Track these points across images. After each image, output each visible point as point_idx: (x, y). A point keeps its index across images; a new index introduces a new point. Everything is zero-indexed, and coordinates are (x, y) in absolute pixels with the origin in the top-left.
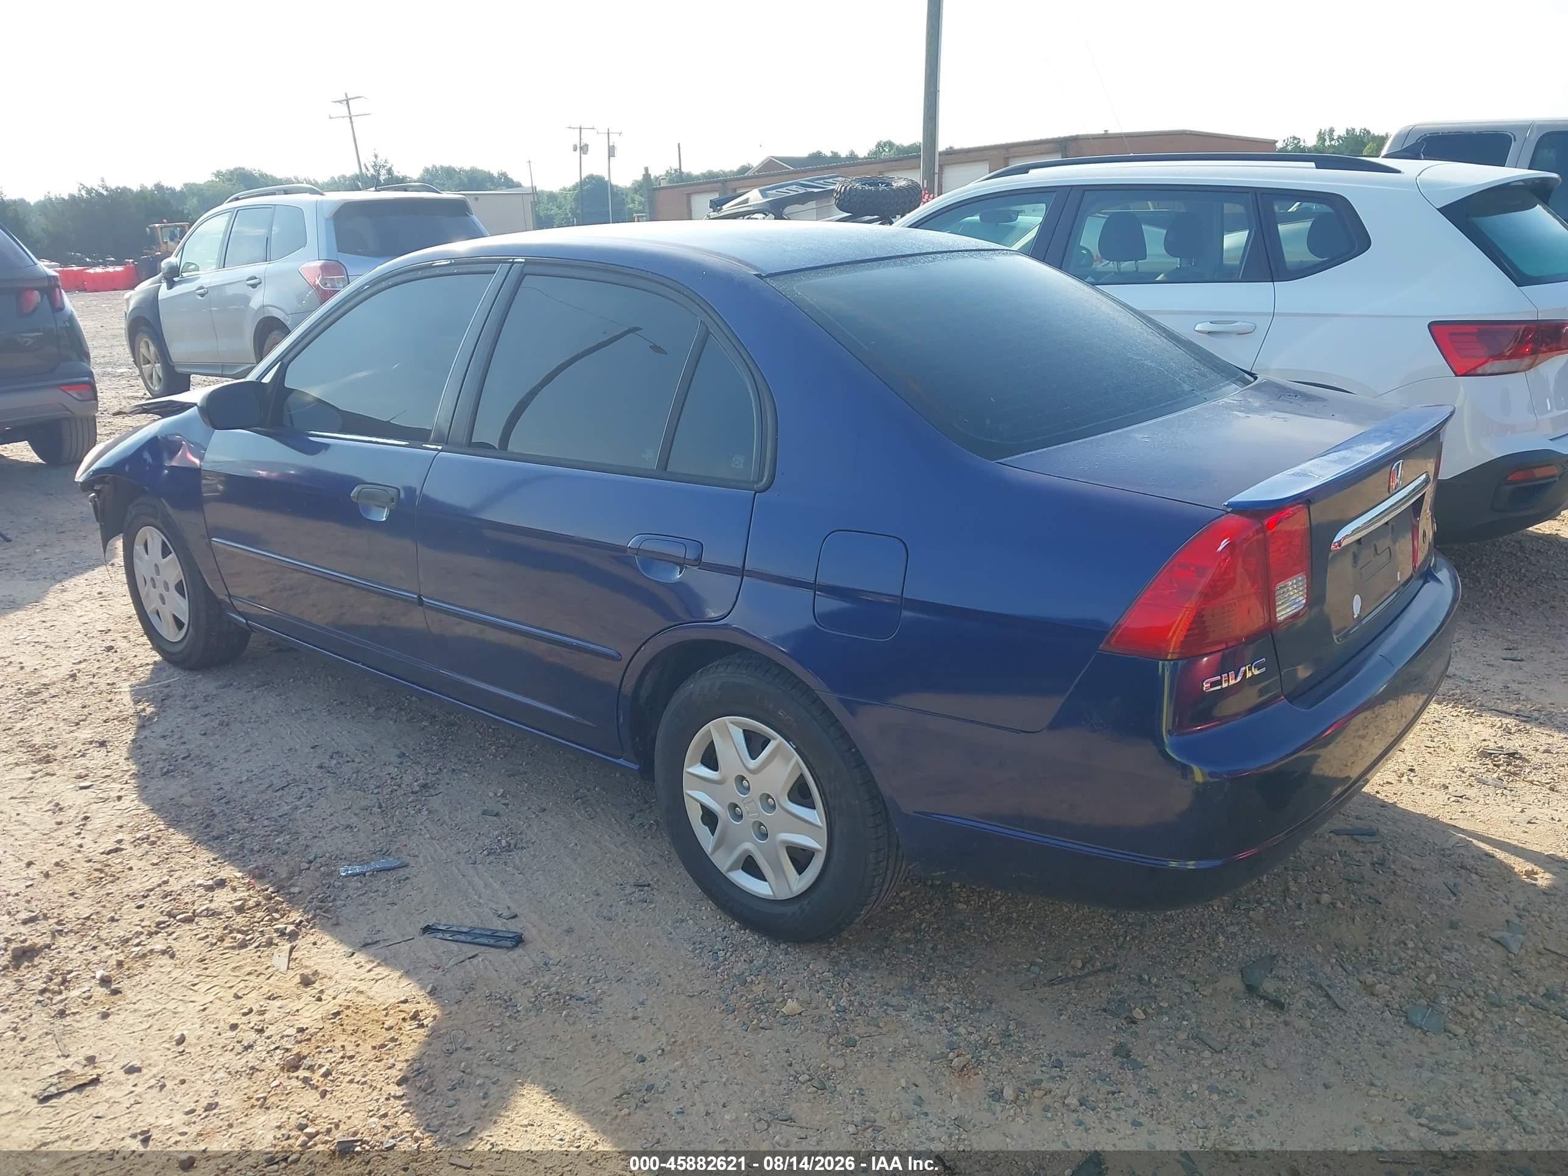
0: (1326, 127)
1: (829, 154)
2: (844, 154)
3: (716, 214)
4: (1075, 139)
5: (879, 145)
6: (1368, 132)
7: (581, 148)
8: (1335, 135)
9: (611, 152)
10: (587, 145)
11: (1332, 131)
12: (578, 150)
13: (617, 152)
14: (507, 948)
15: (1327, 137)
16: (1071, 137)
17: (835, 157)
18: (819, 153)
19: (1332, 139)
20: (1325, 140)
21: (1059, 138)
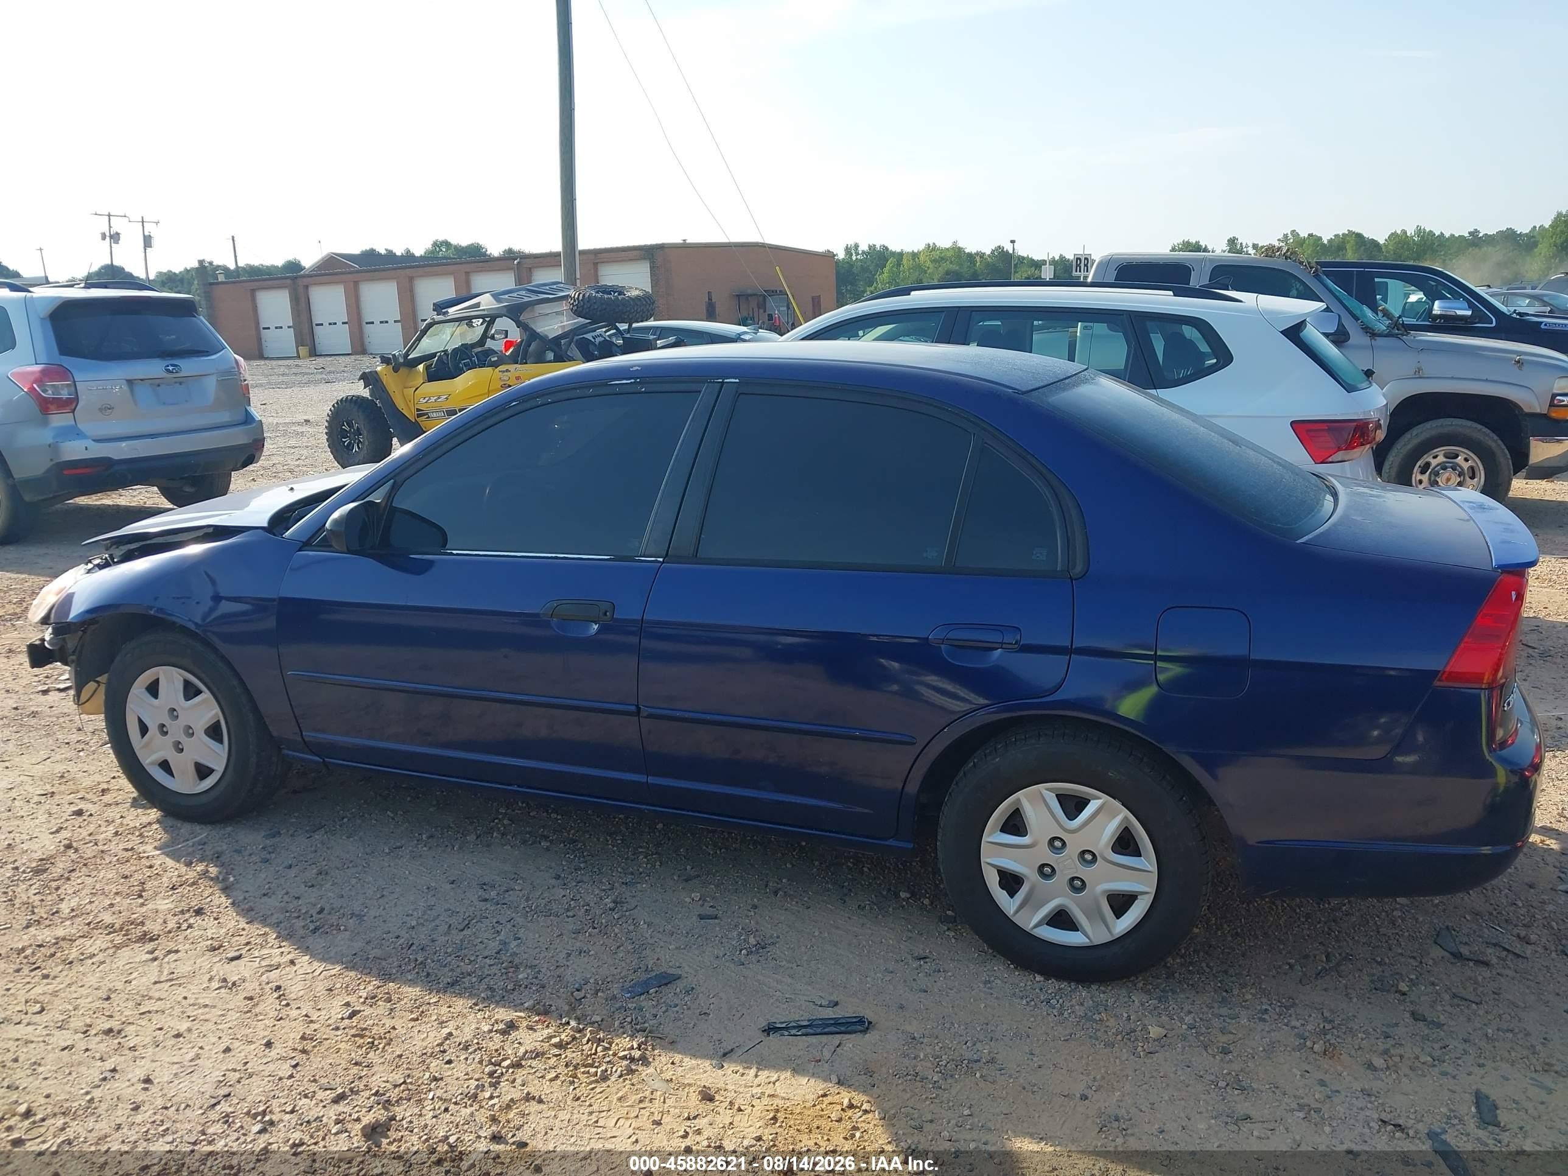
0: (851, 243)
1: (383, 252)
2: (399, 252)
3: (441, 318)
4: (661, 247)
5: (435, 244)
6: (887, 249)
7: (111, 237)
8: (860, 250)
9: (148, 241)
10: (118, 234)
11: (857, 246)
12: (108, 239)
13: (154, 242)
14: (861, 1031)
15: (853, 252)
16: (657, 245)
17: (390, 255)
18: (372, 251)
19: (857, 254)
20: (852, 255)
21: (645, 246)
